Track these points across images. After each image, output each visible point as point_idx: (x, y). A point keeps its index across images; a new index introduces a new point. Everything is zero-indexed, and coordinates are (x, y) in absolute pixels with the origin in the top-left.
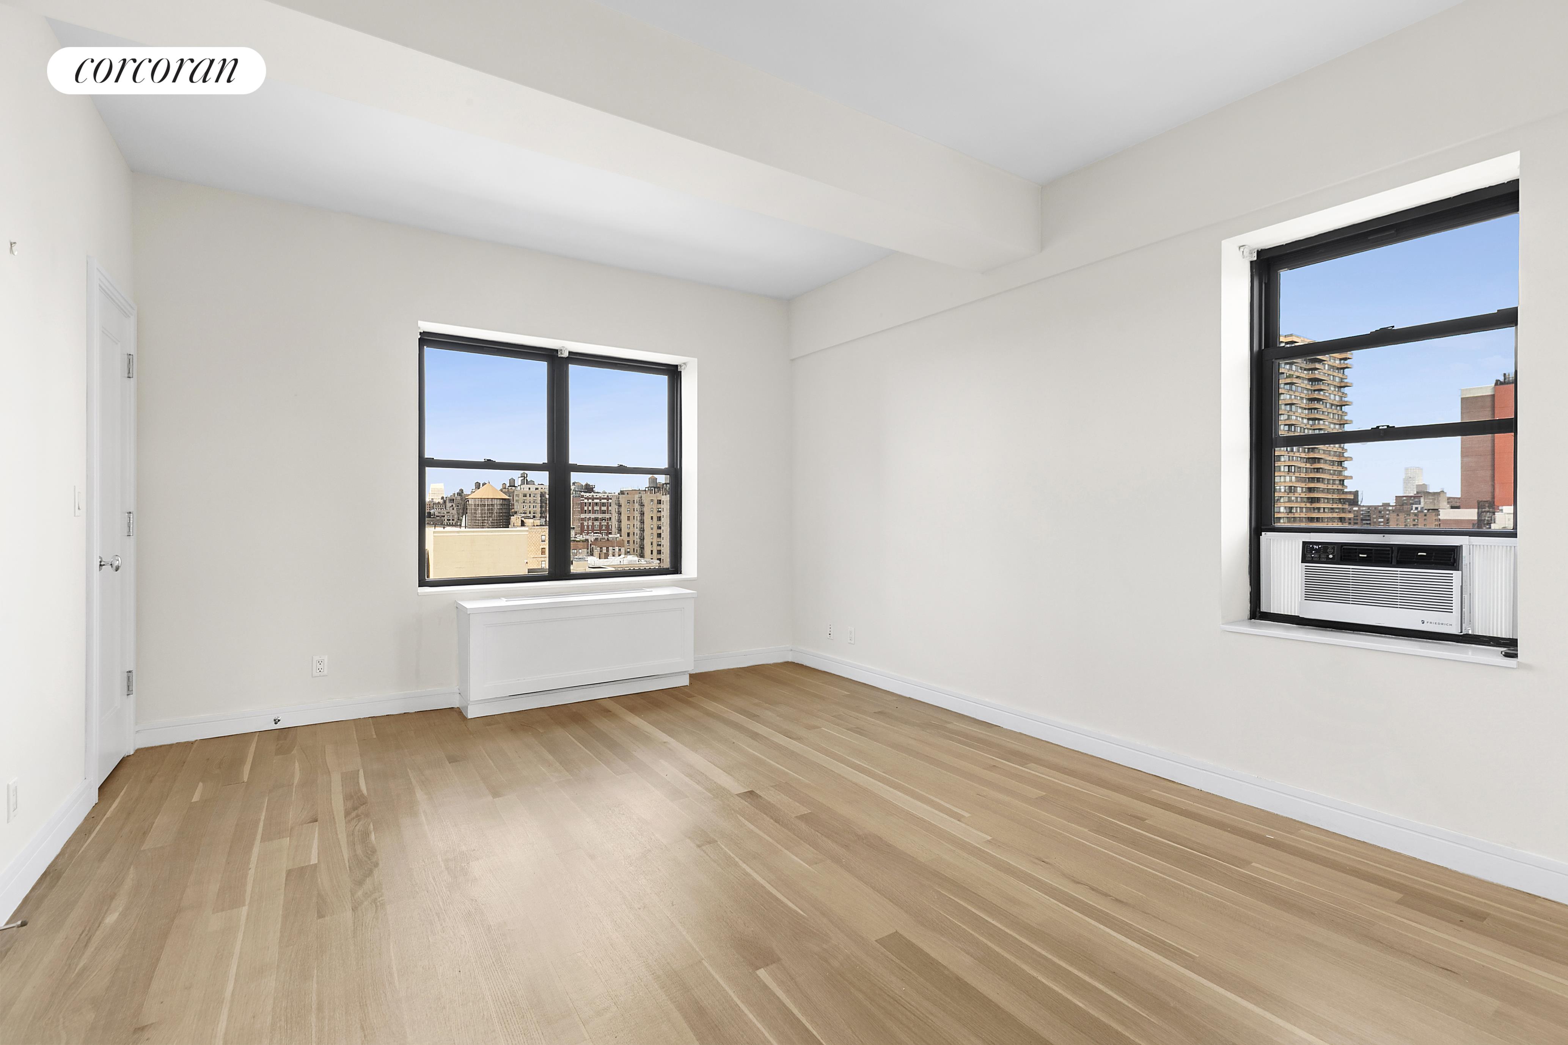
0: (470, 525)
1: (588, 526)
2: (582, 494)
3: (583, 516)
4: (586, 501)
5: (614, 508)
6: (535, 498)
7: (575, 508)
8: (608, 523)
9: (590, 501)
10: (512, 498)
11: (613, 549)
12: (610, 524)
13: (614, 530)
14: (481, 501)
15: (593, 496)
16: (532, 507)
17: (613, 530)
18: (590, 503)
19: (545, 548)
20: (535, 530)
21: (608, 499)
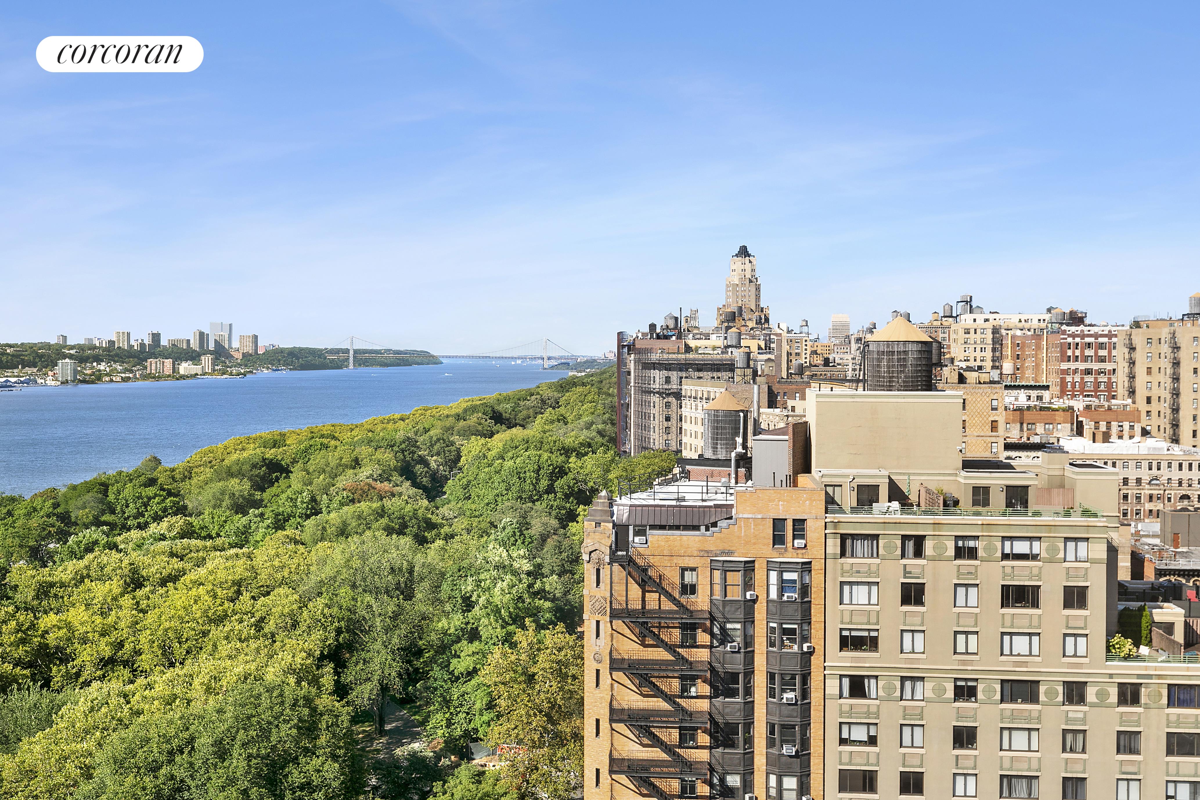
0: (871, 385)
1: (1074, 384)
2: (1064, 327)
3: (1064, 366)
4: (1070, 340)
5: (1121, 353)
6: (983, 336)
7: (1051, 352)
8: (1109, 379)
9: (1078, 340)
10: (947, 335)
11: (1119, 426)
12: (1113, 380)
13: (1121, 390)
14: (888, 347)
15: (1082, 331)
16: (978, 350)
17: (1119, 391)
18: (1077, 344)
19: (996, 421)
20: (981, 391)
21: (1110, 336)
